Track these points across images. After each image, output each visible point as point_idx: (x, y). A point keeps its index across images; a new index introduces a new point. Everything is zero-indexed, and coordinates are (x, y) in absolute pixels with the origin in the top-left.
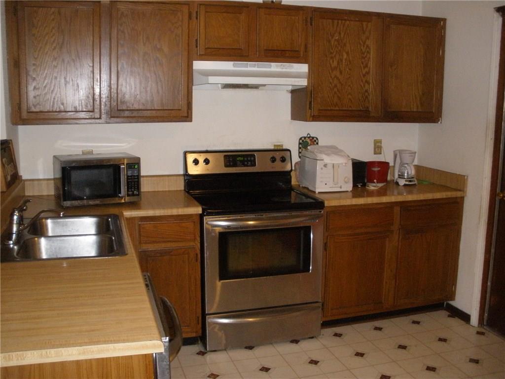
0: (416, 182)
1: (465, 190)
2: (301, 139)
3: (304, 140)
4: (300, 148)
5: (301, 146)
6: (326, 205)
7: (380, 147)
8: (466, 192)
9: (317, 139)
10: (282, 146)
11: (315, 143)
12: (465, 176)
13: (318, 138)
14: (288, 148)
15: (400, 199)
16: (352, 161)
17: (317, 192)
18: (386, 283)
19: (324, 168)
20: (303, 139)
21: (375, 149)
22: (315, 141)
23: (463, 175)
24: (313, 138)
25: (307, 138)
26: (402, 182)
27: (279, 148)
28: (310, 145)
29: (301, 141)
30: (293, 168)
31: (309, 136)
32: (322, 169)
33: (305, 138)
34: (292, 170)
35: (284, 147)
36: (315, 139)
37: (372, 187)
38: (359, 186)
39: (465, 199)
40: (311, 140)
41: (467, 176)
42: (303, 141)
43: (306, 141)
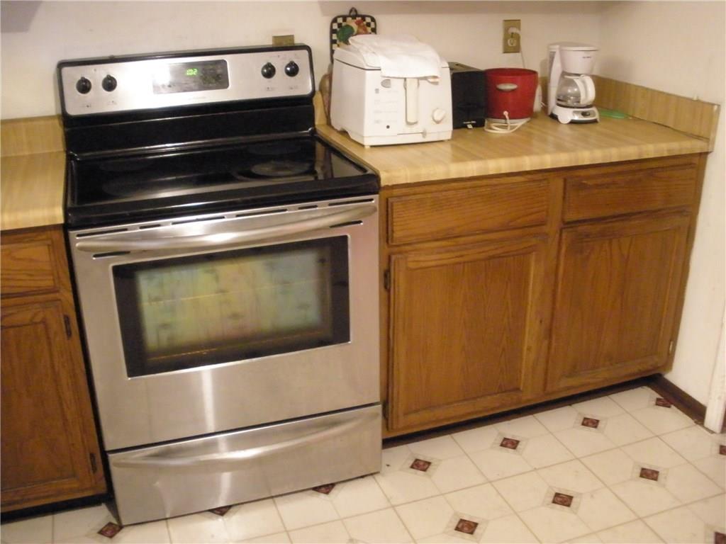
0: (597, 117)
1: (712, 135)
2: (335, 20)
3: (344, 24)
4: (333, 42)
5: (335, 37)
6: (383, 183)
7: (516, 37)
8: (714, 143)
9: (373, 20)
10: (291, 37)
11: (369, 29)
12: (713, 105)
13: (375, 17)
14: (306, 43)
15: (563, 160)
16: (451, 69)
17: (367, 147)
18: (529, 349)
19: (382, 89)
20: (340, 20)
21: (505, 40)
22: (368, 25)
23: (709, 104)
24: (363, 17)
25: (349, 19)
26: (566, 115)
27: (284, 44)
28: (356, 35)
29: (335, 26)
30: (317, 88)
31: (353, 13)
32: (377, 91)
33: (345, 18)
34: (313, 92)
35: (297, 41)
36: (368, 20)
37: (497, 129)
38: (470, 126)
39: (710, 159)
40: (358, 23)
41: (719, 106)
42: (340, 25)
43: (348, 26)
